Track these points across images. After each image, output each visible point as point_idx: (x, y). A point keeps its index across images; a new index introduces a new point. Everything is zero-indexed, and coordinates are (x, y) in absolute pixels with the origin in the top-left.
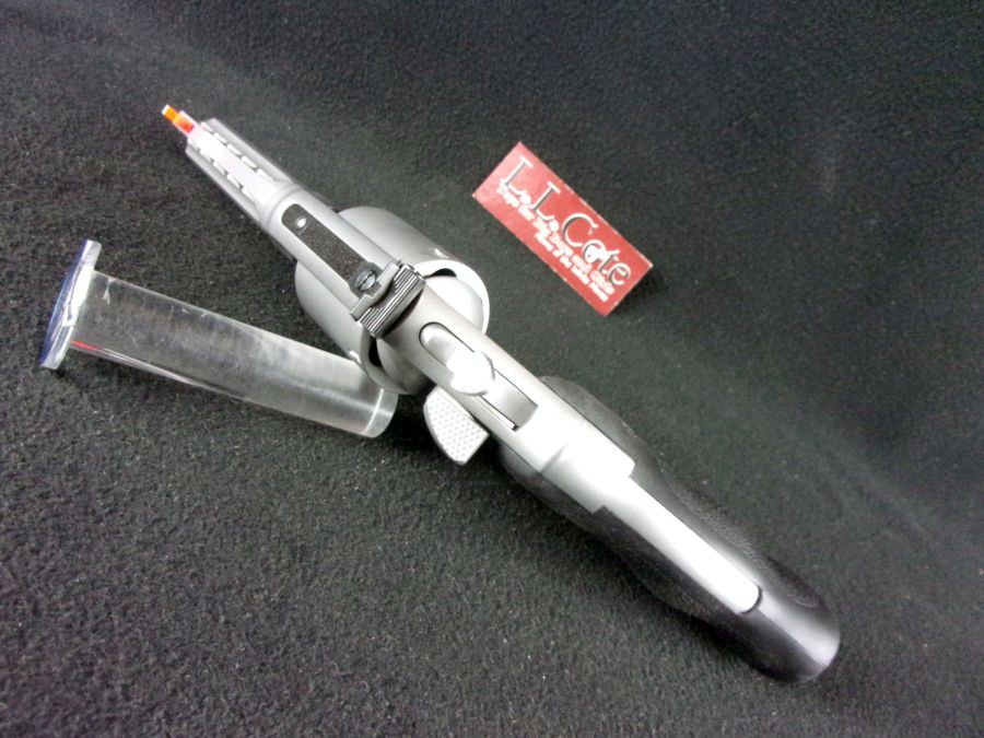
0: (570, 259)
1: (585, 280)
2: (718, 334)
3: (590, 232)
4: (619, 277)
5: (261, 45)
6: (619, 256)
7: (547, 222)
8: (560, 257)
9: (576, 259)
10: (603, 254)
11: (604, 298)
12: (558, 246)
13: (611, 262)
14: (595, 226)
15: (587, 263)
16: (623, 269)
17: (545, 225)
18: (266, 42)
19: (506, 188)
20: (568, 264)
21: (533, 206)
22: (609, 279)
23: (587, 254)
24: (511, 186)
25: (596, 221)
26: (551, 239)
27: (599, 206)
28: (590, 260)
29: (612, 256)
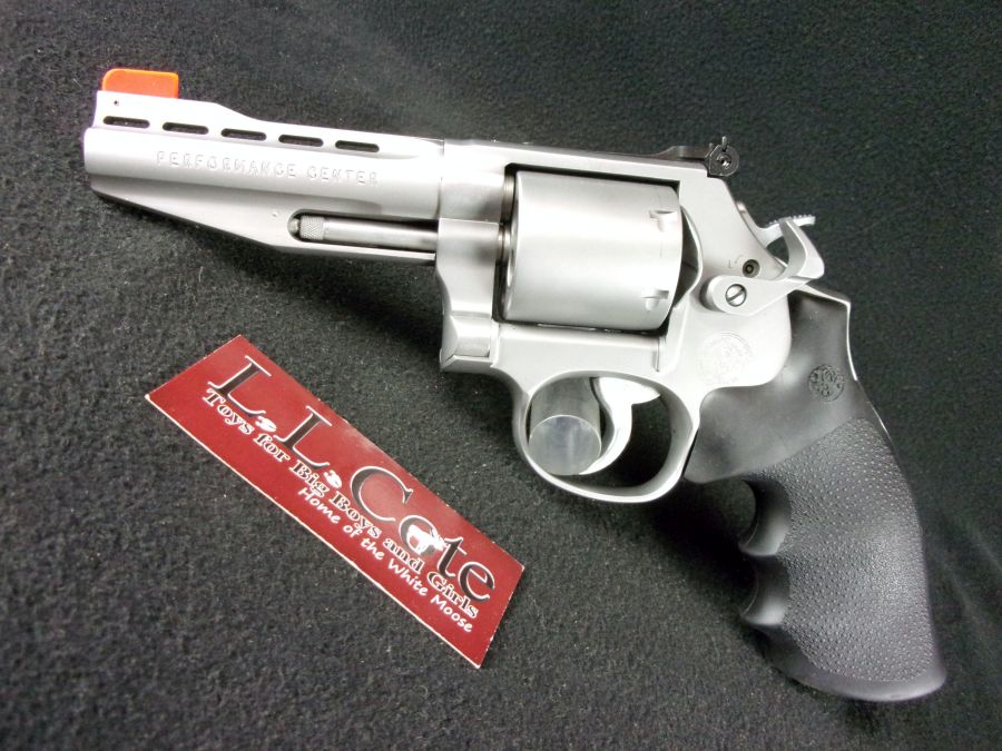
0: (380, 545)
1: (420, 588)
3: (404, 500)
4: (478, 586)
6: (464, 546)
8: (358, 538)
9: (390, 545)
10: (437, 541)
11: (466, 626)
12: (350, 517)
14: (409, 490)
17: (315, 476)
19: (221, 399)
20: (379, 555)
21: (284, 439)
22: (462, 589)
23: (408, 540)
24: (230, 397)
26: (331, 501)
28: (419, 550)
29: (455, 545)
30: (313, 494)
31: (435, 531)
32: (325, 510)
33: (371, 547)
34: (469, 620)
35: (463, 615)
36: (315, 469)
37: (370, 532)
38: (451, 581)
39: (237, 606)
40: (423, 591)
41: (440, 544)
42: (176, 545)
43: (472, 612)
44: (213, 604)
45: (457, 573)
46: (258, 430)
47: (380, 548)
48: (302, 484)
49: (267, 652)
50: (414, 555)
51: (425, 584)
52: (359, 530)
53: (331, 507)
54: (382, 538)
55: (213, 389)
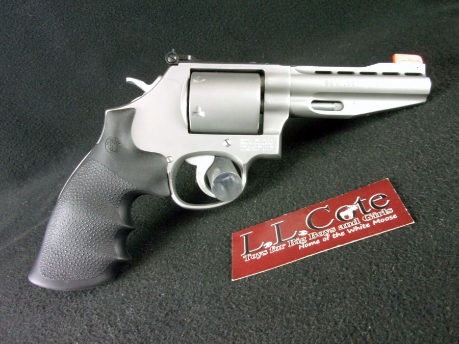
8: (331, 238)
11: (393, 217)
13: (364, 204)
17: (297, 239)
21: (278, 242)
23: (344, 218)
26: (310, 239)
28: (351, 217)
30: (303, 244)
31: (349, 206)
32: (312, 243)
33: (337, 235)
34: (392, 214)
35: (388, 216)
36: (295, 238)
37: (332, 232)
38: (371, 212)
39: (222, 330)
40: (368, 225)
41: (355, 207)
42: (191, 337)
43: (390, 211)
44: (216, 338)
45: (370, 208)
46: (268, 249)
47: (340, 232)
48: (297, 246)
49: (243, 330)
50: (352, 220)
51: (365, 223)
52: (328, 235)
53: (312, 241)
54: (337, 228)
55: (244, 256)
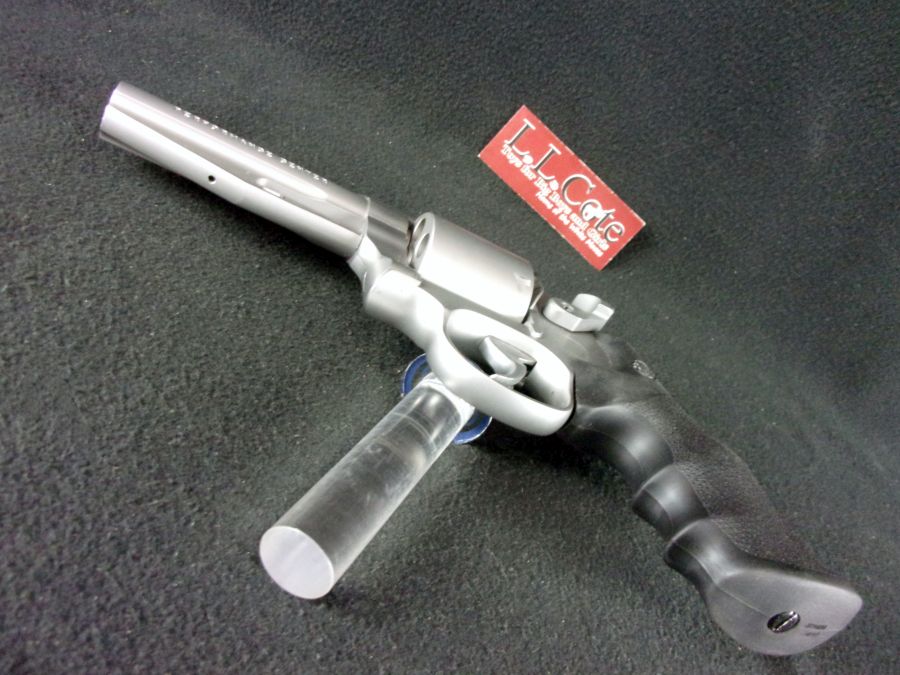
0: (568, 217)
1: (582, 237)
2: (702, 286)
3: (588, 192)
4: (614, 235)
5: (279, 10)
6: (614, 214)
7: (547, 181)
8: (559, 215)
9: (574, 217)
10: (600, 213)
11: (599, 254)
12: (558, 204)
13: (606, 220)
14: (592, 186)
15: (584, 221)
16: (618, 227)
17: (546, 185)
18: (284, 8)
19: (509, 149)
20: (566, 222)
21: (535, 167)
22: (604, 236)
23: (584, 213)
24: (514, 147)
25: (594, 181)
26: (550, 197)
27: (597, 167)
28: (588, 218)
29: (608, 214)
31: (600, 208)
32: (547, 202)
33: (564, 219)
34: (602, 251)
35: (600, 248)
37: (566, 211)
38: (599, 232)
43: (606, 247)
45: (604, 229)
46: (524, 164)
48: (539, 190)
51: (586, 234)
52: (561, 210)
53: (549, 200)
54: (571, 213)
55: (506, 144)
